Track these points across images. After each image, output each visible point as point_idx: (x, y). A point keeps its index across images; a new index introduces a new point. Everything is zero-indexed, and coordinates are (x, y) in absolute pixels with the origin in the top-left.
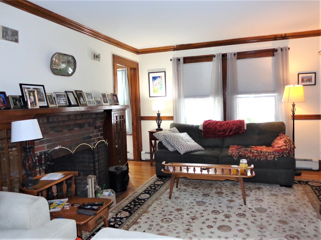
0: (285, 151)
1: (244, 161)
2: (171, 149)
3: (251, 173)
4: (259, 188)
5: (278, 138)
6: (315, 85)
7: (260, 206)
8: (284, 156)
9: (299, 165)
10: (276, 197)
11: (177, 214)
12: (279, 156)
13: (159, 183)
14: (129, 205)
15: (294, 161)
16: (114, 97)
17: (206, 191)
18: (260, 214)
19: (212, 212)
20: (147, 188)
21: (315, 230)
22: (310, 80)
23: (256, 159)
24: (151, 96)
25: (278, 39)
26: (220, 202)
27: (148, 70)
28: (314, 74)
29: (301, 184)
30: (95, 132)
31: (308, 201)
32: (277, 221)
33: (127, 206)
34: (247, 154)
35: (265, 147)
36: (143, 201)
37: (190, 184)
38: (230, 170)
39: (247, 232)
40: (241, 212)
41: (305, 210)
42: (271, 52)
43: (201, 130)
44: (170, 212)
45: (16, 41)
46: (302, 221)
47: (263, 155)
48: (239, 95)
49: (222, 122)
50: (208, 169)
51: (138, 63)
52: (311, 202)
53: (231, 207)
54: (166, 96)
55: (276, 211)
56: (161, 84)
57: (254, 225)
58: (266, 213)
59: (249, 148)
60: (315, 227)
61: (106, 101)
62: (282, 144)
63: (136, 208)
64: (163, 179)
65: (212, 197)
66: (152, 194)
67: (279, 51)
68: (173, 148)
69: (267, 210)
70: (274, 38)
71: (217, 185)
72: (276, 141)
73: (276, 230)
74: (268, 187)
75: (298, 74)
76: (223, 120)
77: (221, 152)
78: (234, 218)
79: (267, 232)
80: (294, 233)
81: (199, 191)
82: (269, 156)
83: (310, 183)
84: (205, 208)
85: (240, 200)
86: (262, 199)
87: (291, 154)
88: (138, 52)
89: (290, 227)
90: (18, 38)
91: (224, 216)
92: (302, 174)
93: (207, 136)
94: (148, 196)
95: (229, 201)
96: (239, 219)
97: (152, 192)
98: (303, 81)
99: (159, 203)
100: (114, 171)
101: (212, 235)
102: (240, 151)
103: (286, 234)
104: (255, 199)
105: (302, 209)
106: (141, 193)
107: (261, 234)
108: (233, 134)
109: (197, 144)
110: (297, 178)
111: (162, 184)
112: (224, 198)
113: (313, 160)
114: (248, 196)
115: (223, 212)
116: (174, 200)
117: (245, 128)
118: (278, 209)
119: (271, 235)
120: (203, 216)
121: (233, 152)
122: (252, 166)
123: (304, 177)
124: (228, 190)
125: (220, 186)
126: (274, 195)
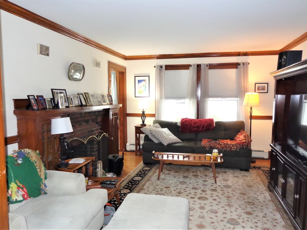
0: (245, 144)
1: (215, 151)
2: (156, 141)
3: (221, 160)
4: (225, 172)
5: (240, 133)
6: (267, 93)
7: (226, 184)
8: (244, 147)
9: (254, 155)
10: (237, 178)
11: (167, 190)
12: (240, 147)
13: (147, 169)
14: (128, 185)
15: (250, 151)
16: (110, 97)
17: (186, 174)
18: (227, 189)
19: (192, 188)
20: (137, 172)
21: (264, 198)
22: (263, 89)
23: (223, 150)
24: (136, 96)
25: (241, 55)
26: (197, 181)
27: (134, 74)
28: (267, 84)
29: (256, 169)
30: (96, 126)
31: (260, 180)
32: (239, 193)
33: (126, 186)
34: (217, 146)
35: (229, 140)
36: (138, 182)
37: (171, 169)
38: (205, 157)
39: (219, 200)
40: (213, 188)
41: (258, 186)
42: (235, 65)
43: (179, 126)
44: (161, 189)
45: (48, 55)
46: (256, 193)
47: (228, 147)
48: (209, 99)
49: (196, 120)
50: (188, 157)
51: (126, 68)
52: (262, 181)
53: (206, 185)
54: (149, 96)
55: (238, 187)
56: (145, 86)
57: (223, 196)
58: (231, 188)
59: (218, 141)
60: (264, 196)
61: (104, 101)
62: (242, 138)
63: (134, 187)
64: (149, 166)
65: (190, 178)
66: (143, 177)
67: (242, 65)
68: (158, 141)
69: (231, 186)
70: (238, 54)
71: (193, 170)
72: (238, 136)
73: (239, 199)
74: (231, 171)
75: (255, 84)
76: (196, 119)
77: (196, 144)
78: (209, 192)
79: (233, 200)
80: (250, 200)
81: (180, 174)
82: (233, 147)
83: (262, 168)
84: (187, 186)
85: (211, 180)
86: (228, 179)
87: (249, 146)
88: (126, 58)
89: (248, 197)
90: (49, 53)
91: (202, 191)
92: (256, 162)
93: (184, 131)
94: (140, 178)
95: (203, 181)
96: (213, 193)
97: (143, 175)
98: (258, 89)
99: (151, 183)
100: (112, 158)
101: (195, 202)
102: (211, 143)
103: (245, 201)
104: (223, 179)
105: (255, 186)
106: (134, 176)
107: (228, 201)
108: (204, 130)
109: (177, 138)
110: (252, 165)
111: (149, 170)
112: (200, 179)
113: (265, 151)
114: (217, 177)
115: (200, 188)
116: (162, 181)
117: (215, 125)
118: (239, 186)
119: (235, 202)
120: (186, 191)
121: (205, 144)
122: (221, 155)
123: (258, 164)
124: (202, 174)
125: (195, 171)
126: (236, 176)
